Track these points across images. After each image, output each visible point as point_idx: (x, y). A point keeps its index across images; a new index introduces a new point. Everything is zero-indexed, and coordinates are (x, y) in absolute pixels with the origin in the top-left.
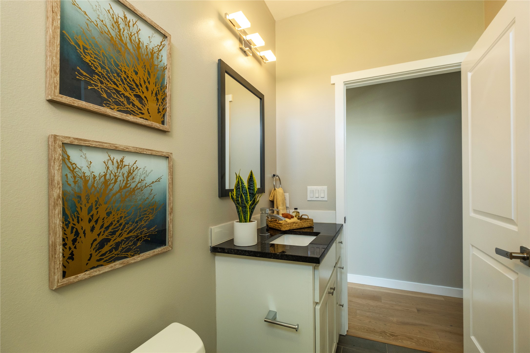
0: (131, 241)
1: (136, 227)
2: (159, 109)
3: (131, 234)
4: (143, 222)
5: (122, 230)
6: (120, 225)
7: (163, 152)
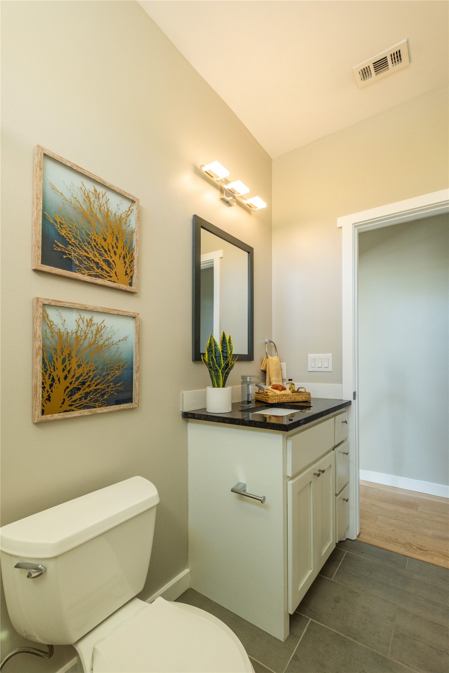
0: (99, 393)
1: (103, 381)
2: (126, 272)
3: (98, 387)
4: (110, 377)
5: (91, 381)
6: (89, 377)
7: (130, 312)
